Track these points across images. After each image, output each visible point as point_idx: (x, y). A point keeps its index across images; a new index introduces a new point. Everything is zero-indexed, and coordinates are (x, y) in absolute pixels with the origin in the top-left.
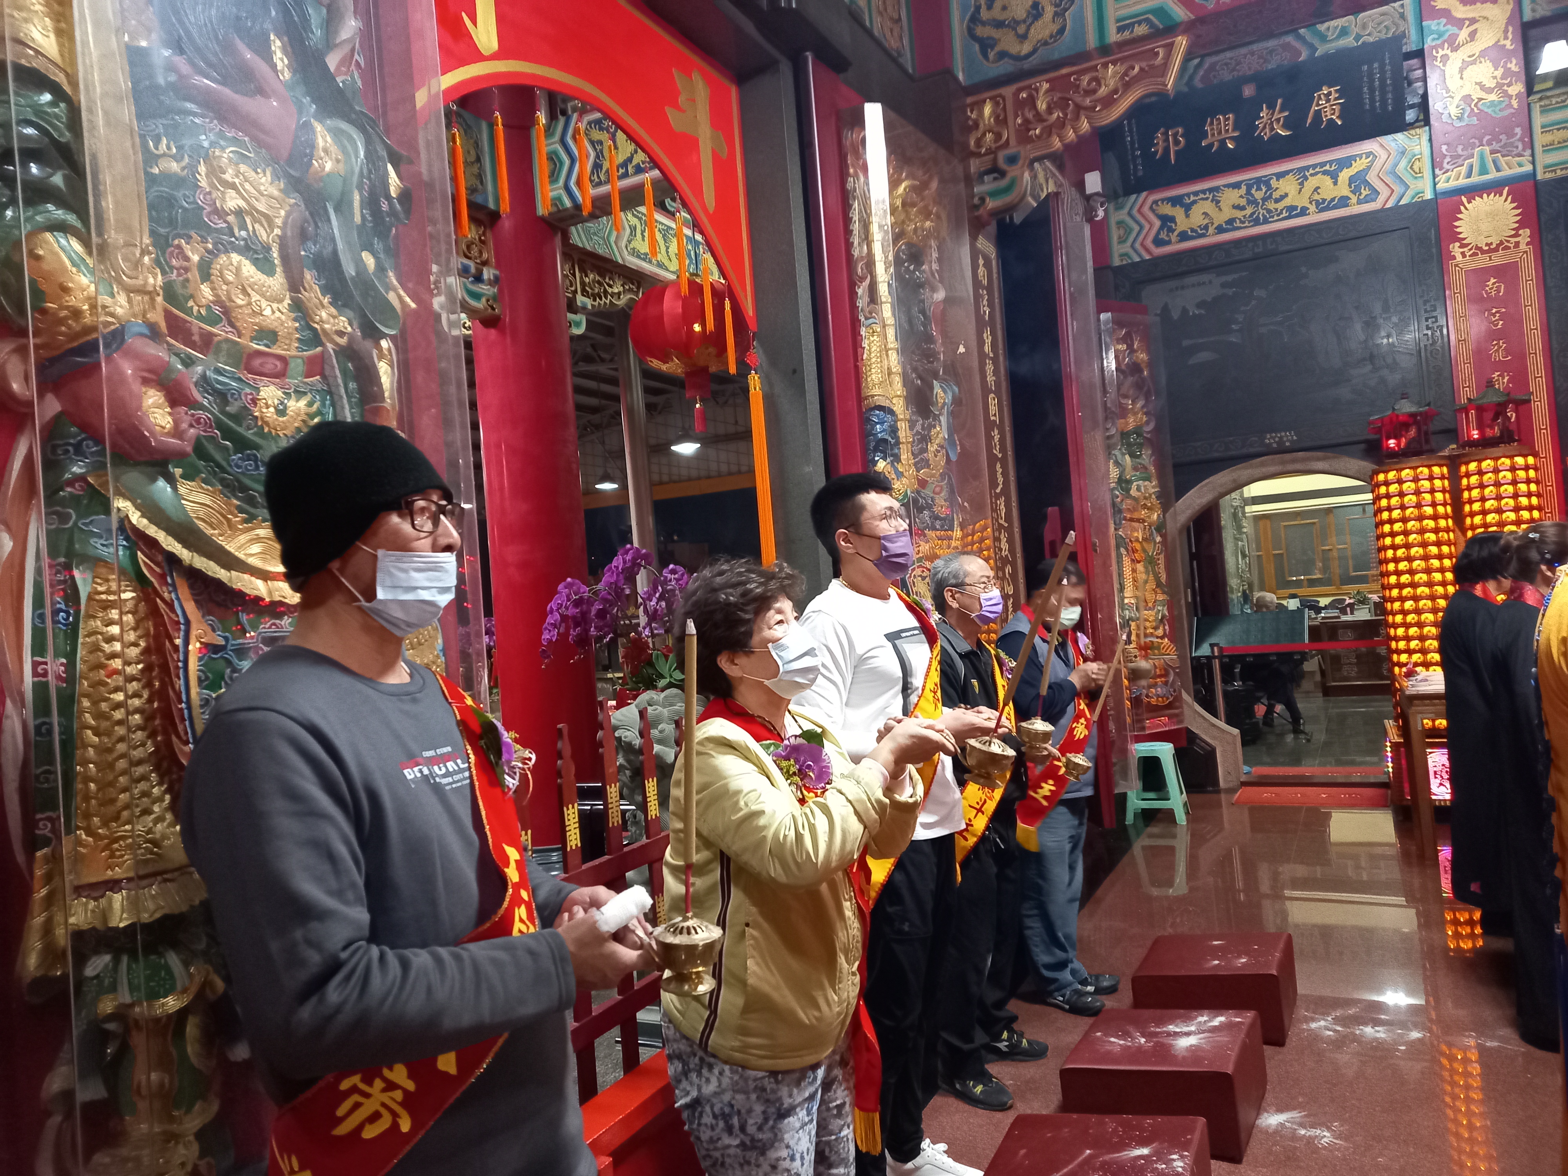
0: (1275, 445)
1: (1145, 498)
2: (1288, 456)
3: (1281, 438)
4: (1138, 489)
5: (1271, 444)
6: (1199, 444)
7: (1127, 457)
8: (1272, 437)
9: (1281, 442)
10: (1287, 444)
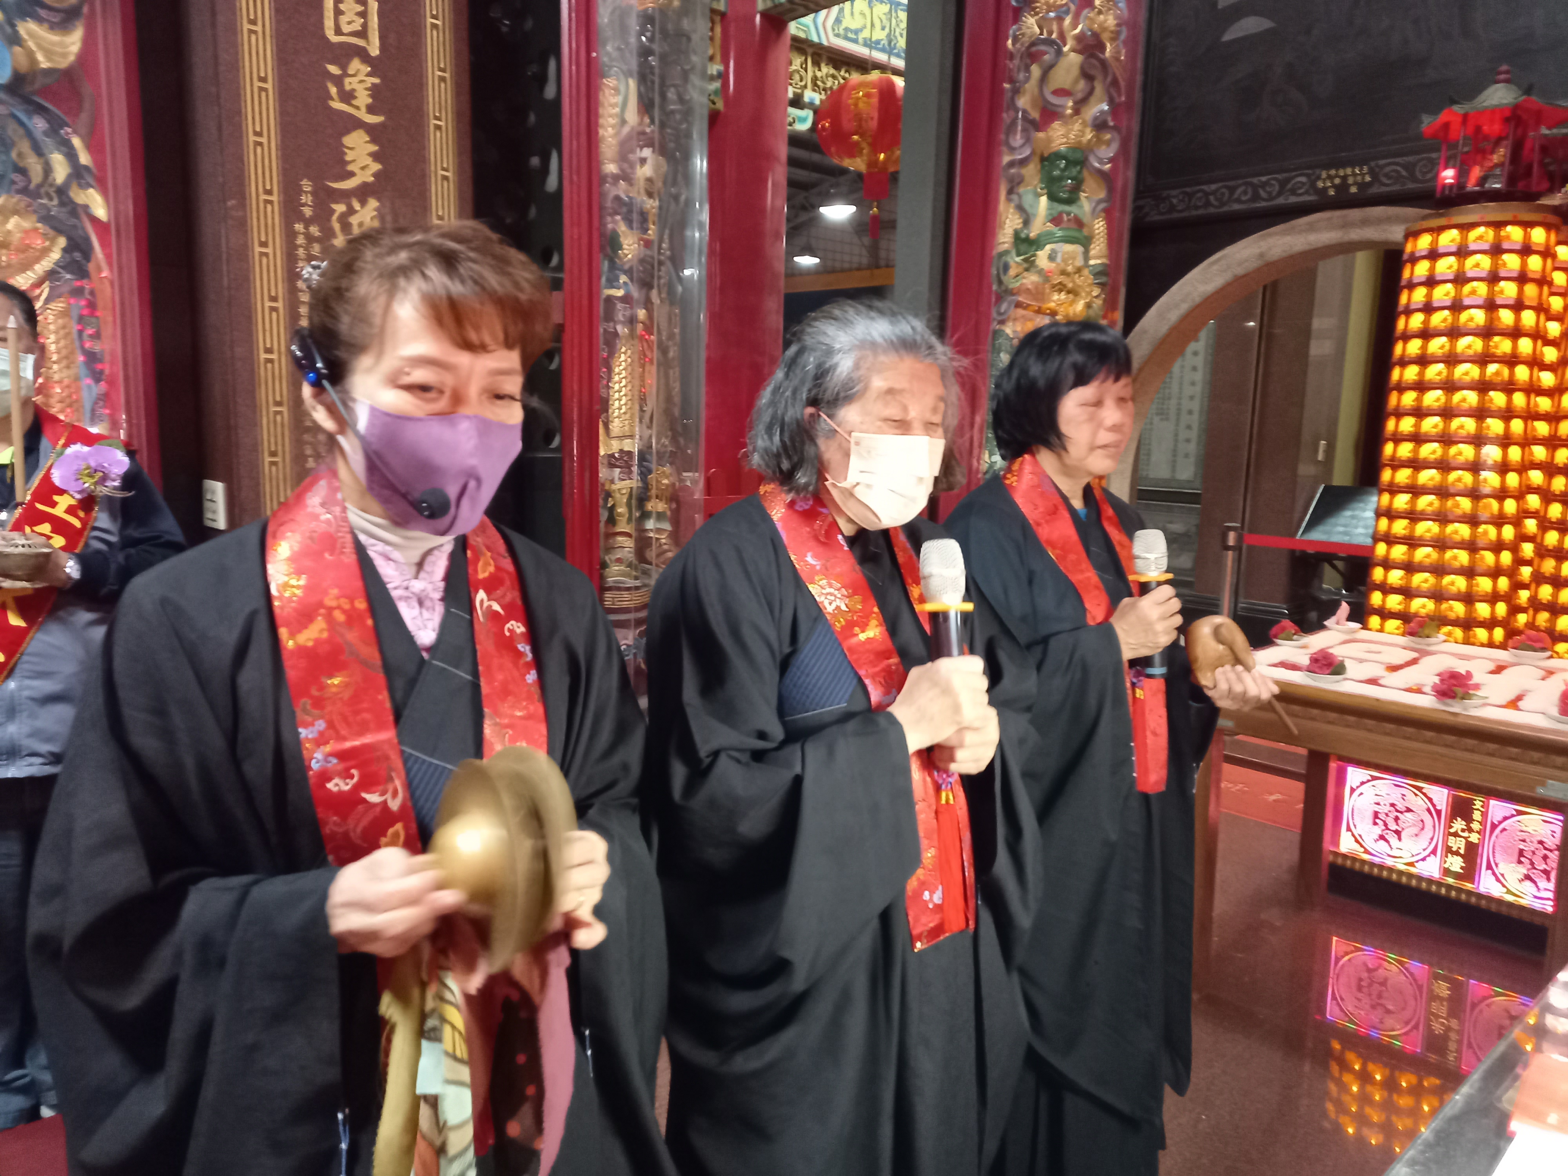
0: (1332, 192)
1: (1063, 273)
2: (1355, 214)
3: (1344, 178)
4: (1052, 258)
5: (1325, 189)
6: (1214, 187)
7: (1044, 200)
8: (1330, 178)
9: (1343, 188)
10: (1353, 190)
